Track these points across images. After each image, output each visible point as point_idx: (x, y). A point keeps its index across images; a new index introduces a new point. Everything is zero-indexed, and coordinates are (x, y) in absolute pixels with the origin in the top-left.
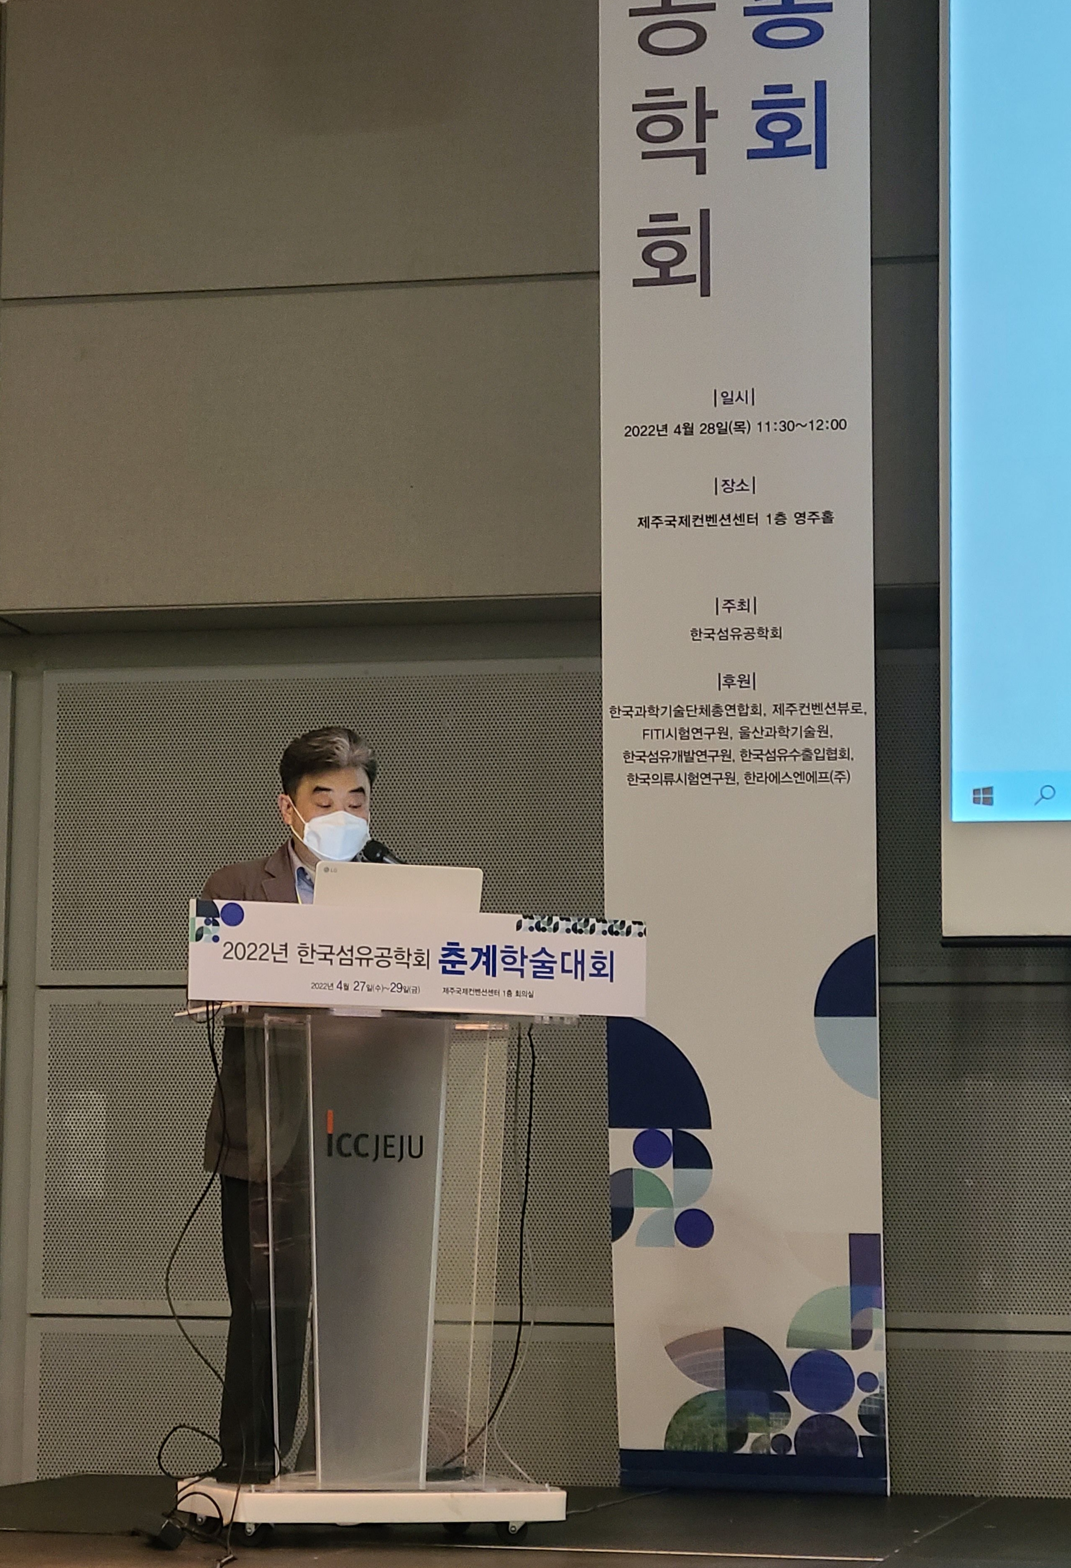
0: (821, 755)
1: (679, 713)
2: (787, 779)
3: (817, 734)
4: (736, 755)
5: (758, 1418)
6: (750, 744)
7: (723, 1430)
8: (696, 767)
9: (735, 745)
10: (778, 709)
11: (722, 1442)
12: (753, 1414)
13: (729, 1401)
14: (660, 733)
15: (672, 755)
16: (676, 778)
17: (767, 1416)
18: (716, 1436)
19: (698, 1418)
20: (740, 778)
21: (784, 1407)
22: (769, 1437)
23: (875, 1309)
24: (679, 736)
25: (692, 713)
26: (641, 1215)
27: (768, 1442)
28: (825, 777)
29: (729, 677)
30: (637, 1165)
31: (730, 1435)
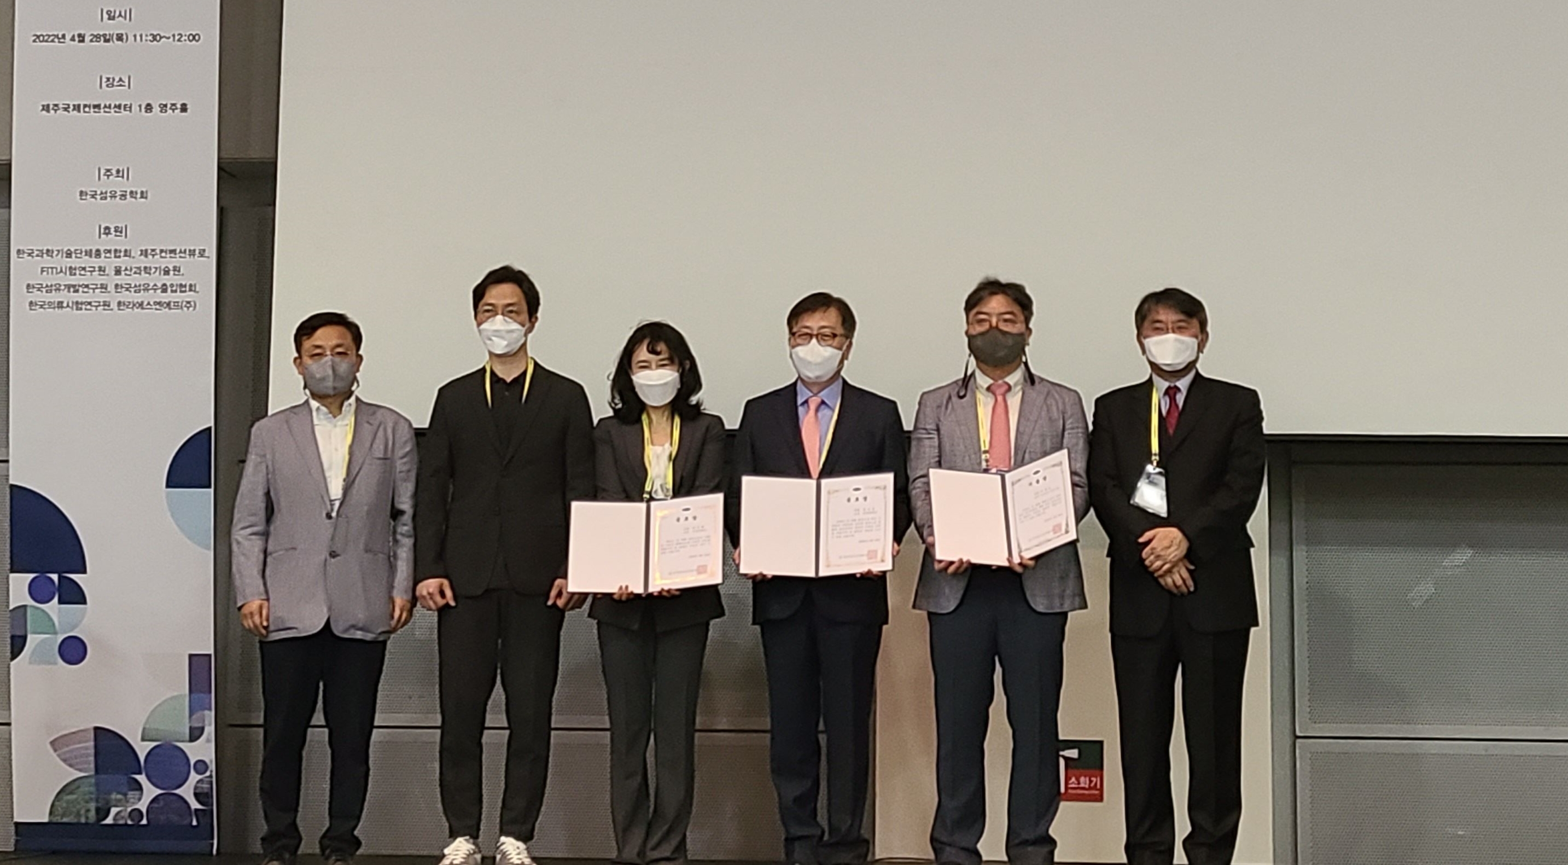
0: (174, 288)
1: (69, 255)
2: (149, 307)
3: (172, 273)
4: (111, 288)
5: (119, 796)
6: (122, 279)
7: (92, 806)
8: (80, 297)
9: (112, 280)
10: (144, 253)
11: (92, 814)
12: (115, 793)
13: (97, 784)
14: (54, 270)
15: (63, 287)
16: (65, 305)
17: (125, 795)
18: (88, 811)
19: (74, 797)
20: (114, 305)
21: (139, 787)
22: (126, 810)
23: (207, 712)
24: (68, 273)
25: (79, 255)
26: (32, 640)
27: (125, 814)
28: (178, 305)
29: (107, 228)
30: (30, 602)
31: (98, 810)
